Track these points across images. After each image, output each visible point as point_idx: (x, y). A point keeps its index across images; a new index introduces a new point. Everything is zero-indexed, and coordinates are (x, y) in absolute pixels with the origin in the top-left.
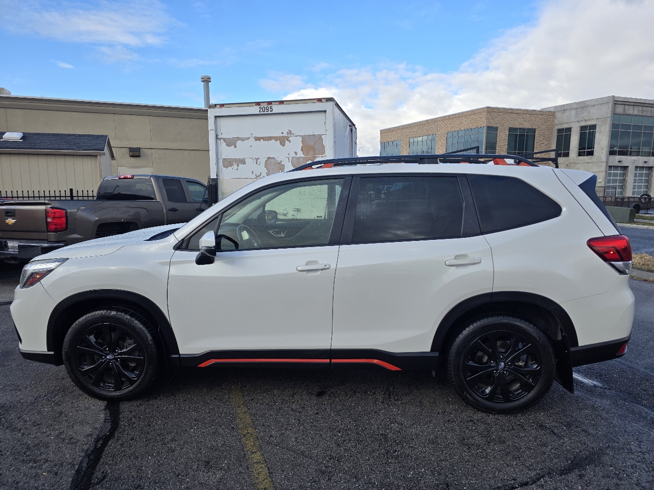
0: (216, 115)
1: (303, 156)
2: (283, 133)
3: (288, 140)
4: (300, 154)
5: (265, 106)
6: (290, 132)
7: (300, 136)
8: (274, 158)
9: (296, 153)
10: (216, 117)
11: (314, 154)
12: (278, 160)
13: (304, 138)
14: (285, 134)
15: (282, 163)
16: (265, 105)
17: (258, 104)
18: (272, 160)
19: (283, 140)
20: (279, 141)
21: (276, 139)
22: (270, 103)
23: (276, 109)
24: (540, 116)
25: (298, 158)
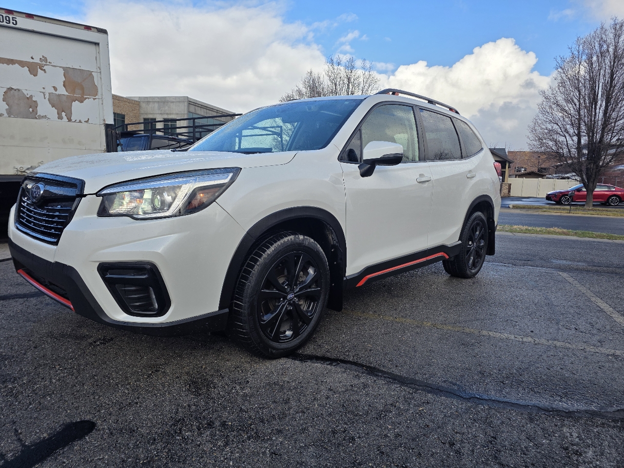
1: (67, 94)
2: (32, 58)
3: (42, 69)
4: (62, 91)
5: (5, 16)
6: (44, 59)
7: (60, 67)
8: (19, 90)
9: (55, 89)
11: (83, 94)
12: (28, 93)
13: (67, 71)
14: (37, 60)
15: (34, 99)
16: (4, 14)
18: (16, 93)
19: (33, 68)
20: (26, 68)
21: (22, 64)
22: (12, 12)
23: (22, 22)
24: (128, 104)
25: (59, 95)
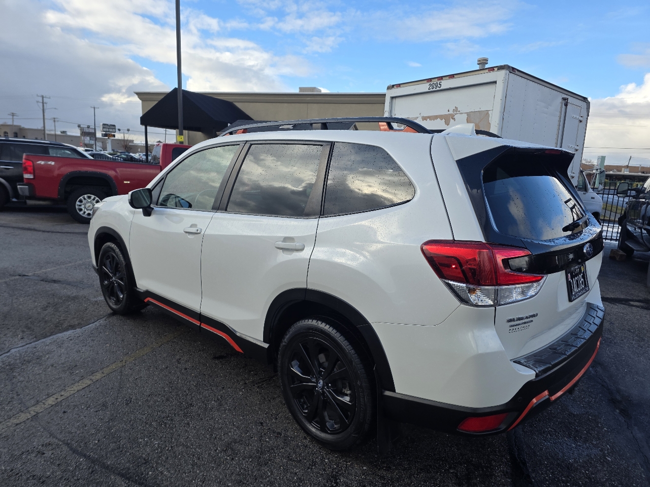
0: (392, 96)
2: (449, 111)
3: (453, 119)
5: (435, 83)
6: (456, 109)
7: (465, 113)
10: (392, 98)
13: (469, 115)
14: (451, 112)
16: (435, 81)
17: (430, 80)
19: (448, 119)
20: (444, 120)
21: (442, 117)
22: (441, 78)
23: (445, 84)
